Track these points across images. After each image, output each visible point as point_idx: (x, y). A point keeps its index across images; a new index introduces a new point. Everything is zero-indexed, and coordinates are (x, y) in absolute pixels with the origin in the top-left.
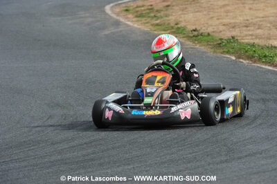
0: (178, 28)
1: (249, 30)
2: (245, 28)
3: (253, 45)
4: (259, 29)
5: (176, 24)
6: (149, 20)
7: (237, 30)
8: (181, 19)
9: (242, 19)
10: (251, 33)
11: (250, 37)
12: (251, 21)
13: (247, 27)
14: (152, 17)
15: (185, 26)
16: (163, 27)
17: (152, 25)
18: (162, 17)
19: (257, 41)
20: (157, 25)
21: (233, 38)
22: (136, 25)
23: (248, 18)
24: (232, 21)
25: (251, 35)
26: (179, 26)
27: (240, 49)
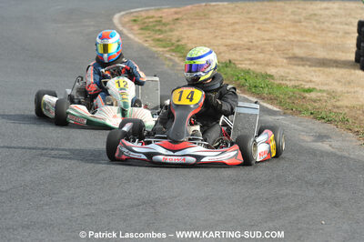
0: (178, 46)
1: (250, 54)
2: (247, 51)
3: (248, 72)
4: (260, 53)
5: (178, 41)
6: (152, 33)
7: (238, 52)
8: (184, 36)
9: (246, 40)
10: (250, 57)
11: (249, 62)
12: (255, 43)
13: (249, 49)
14: (156, 31)
15: (186, 45)
16: (164, 43)
17: (153, 40)
18: (166, 32)
19: (253, 68)
20: (158, 40)
21: (230, 61)
22: (136, 39)
23: (253, 40)
24: (236, 42)
25: (250, 60)
26: (179, 43)
27: (233, 76)
